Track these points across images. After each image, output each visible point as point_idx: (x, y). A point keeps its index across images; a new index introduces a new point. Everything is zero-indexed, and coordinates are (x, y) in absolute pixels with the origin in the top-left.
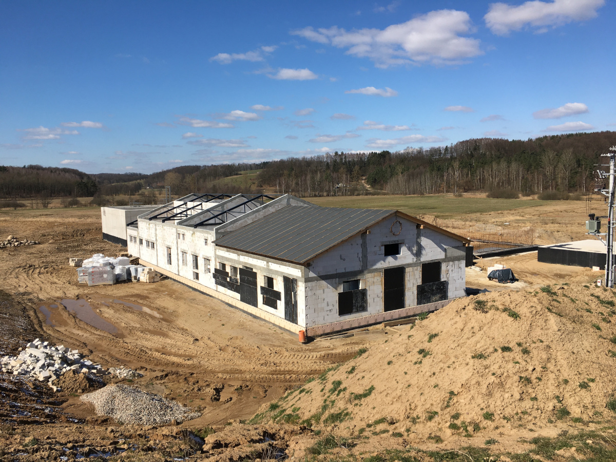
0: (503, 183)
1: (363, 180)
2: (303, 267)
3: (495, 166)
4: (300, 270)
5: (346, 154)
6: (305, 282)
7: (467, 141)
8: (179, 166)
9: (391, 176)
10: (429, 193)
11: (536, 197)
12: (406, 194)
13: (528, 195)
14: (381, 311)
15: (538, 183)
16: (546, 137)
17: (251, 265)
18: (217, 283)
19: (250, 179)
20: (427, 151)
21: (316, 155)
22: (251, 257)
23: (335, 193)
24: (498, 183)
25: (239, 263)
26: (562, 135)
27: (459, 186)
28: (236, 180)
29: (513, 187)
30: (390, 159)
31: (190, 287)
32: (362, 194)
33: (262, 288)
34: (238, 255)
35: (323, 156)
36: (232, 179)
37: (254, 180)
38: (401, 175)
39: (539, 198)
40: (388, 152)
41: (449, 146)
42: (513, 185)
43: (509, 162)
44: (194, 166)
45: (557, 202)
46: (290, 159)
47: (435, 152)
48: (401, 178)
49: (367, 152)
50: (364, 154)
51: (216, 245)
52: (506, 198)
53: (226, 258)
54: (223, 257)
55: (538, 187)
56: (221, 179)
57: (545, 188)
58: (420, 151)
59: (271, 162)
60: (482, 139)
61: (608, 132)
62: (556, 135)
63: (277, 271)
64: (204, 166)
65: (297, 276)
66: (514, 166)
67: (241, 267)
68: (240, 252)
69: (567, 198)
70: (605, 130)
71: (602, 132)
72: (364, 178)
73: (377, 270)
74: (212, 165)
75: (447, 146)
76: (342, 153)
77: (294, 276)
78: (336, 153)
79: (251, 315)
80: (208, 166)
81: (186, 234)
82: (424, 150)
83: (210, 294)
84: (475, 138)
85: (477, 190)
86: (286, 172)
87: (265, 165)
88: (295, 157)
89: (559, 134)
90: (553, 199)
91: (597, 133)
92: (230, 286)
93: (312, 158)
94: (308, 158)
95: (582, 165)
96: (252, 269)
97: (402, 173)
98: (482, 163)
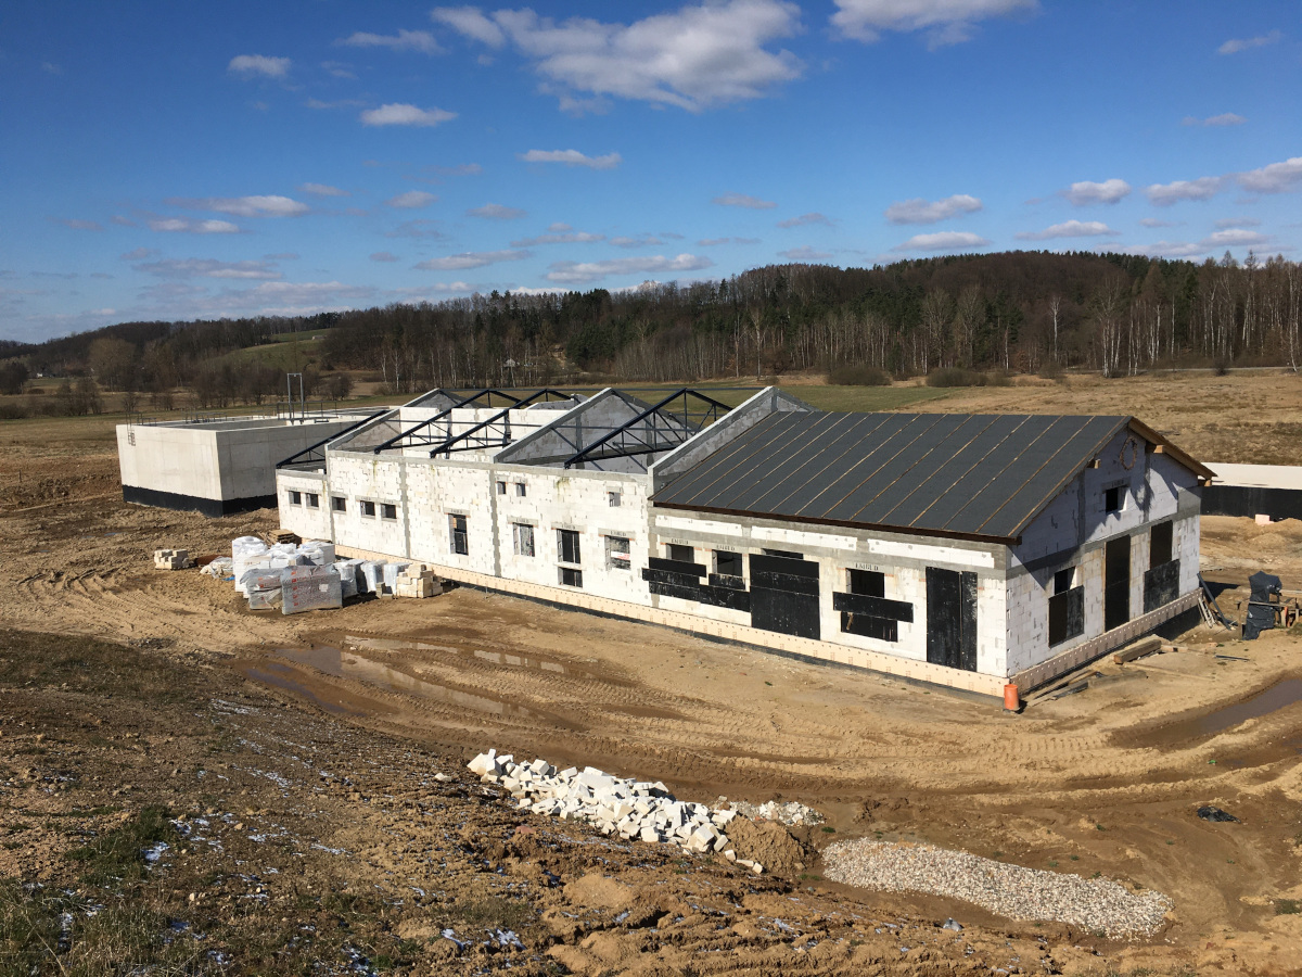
0: (850, 354)
1: (554, 351)
2: (1002, 546)
3: (832, 321)
4: (989, 554)
5: (515, 296)
6: (1007, 579)
7: (761, 270)
8: (115, 322)
9: (621, 342)
10: (706, 378)
11: (923, 381)
12: (659, 380)
13: (904, 378)
14: (1100, 632)
15: (919, 354)
16: (905, 263)
17: (796, 546)
18: (654, 590)
19: (304, 353)
20: (686, 289)
21: (452, 298)
22: (795, 529)
23: (510, 380)
24: (841, 355)
25: (751, 543)
26: (935, 259)
27: (765, 363)
28: (270, 355)
29: (870, 363)
30: (611, 308)
31: (549, 603)
32: (568, 382)
33: (837, 597)
34: (744, 525)
35: (467, 300)
36: (260, 353)
37: (312, 353)
38: (644, 342)
39: (929, 383)
40: (605, 293)
41: (728, 278)
42: (870, 358)
43: (860, 314)
44: (151, 324)
45: (966, 391)
46: (392, 306)
47: (702, 291)
48: (645, 347)
49: (561, 291)
50: (553, 295)
51: (655, 505)
52: (867, 384)
53: (697, 534)
54: (682, 531)
55: (919, 362)
56: (233, 353)
57: (933, 363)
58: (672, 289)
59: (340, 315)
60: (790, 266)
61: (1018, 253)
62: (923, 258)
63: (899, 558)
64: (177, 323)
65: (976, 567)
66: (870, 321)
67: (758, 551)
68: (750, 520)
69: (983, 383)
70: (1012, 249)
71: (1008, 253)
72: (557, 347)
73: (1096, 544)
74: (198, 321)
75: (724, 280)
76: (508, 294)
77: (965, 566)
78: (495, 294)
79: (797, 656)
80: (188, 323)
81: (530, 481)
82: (679, 289)
83: (631, 615)
84: (776, 264)
85: (800, 368)
86: (388, 336)
87: (326, 320)
88: (404, 303)
89: (930, 256)
90: (956, 386)
91: (999, 254)
92: (712, 595)
93: (442, 305)
94: (434, 304)
95: (996, 317)
96: (801, 556)
97: (647, 335)
98: (806, 316)
